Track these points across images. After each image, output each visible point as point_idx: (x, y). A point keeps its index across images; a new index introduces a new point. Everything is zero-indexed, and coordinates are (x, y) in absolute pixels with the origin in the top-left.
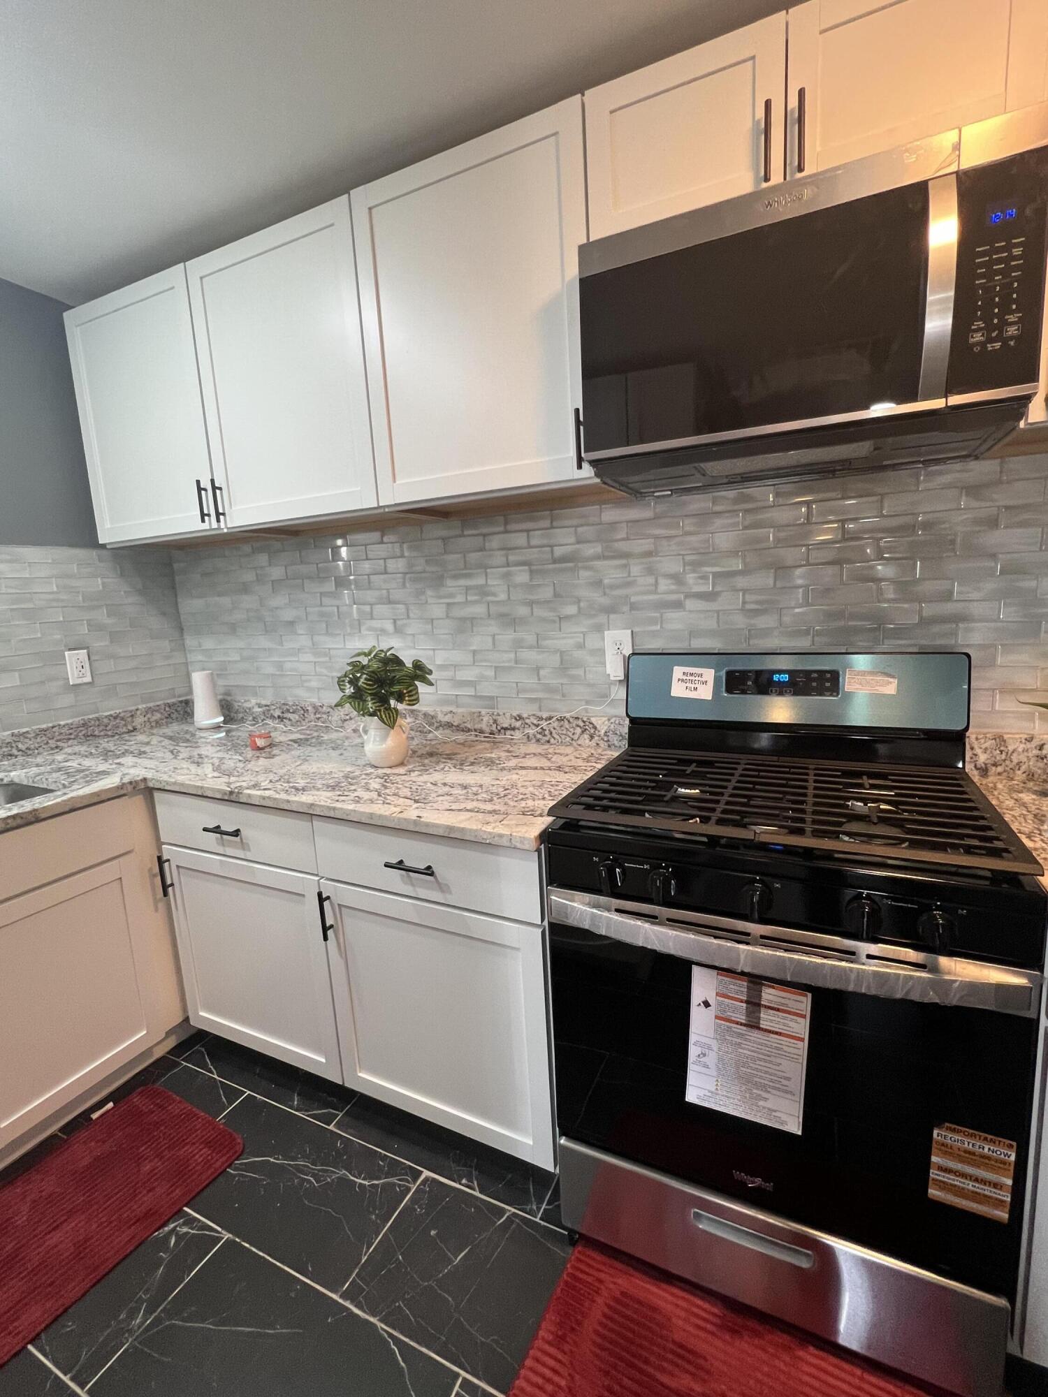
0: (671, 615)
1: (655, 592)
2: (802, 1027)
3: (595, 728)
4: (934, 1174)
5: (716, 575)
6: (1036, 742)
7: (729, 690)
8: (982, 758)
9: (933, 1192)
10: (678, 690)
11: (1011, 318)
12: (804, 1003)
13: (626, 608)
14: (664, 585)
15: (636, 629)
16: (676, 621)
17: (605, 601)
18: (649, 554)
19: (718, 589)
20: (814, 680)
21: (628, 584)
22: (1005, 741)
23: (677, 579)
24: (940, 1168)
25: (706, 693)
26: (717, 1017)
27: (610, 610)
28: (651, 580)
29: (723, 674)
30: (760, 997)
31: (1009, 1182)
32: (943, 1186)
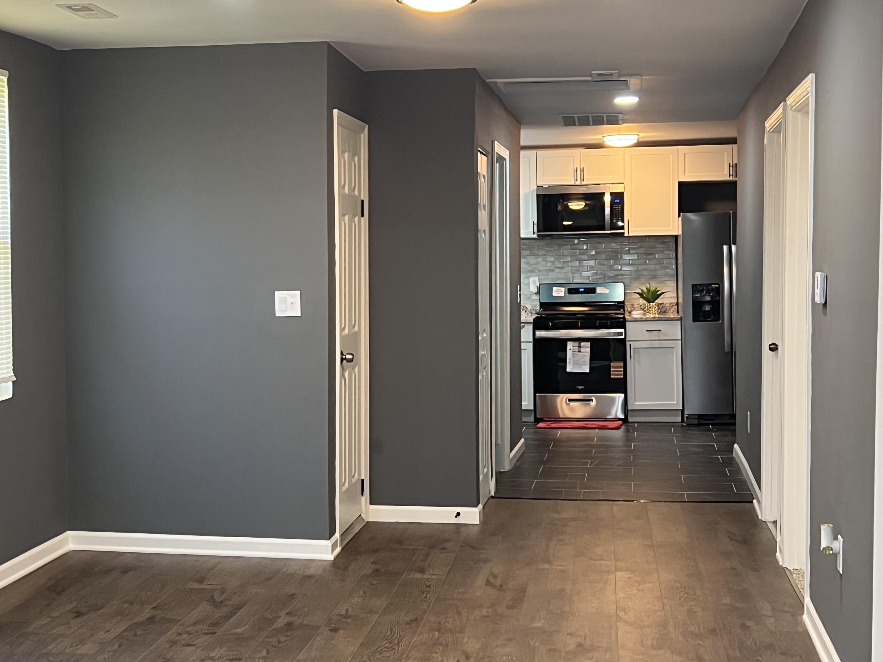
0: (551, 273)
1: (546, 266)
2: (588, 350)
3: (527, 308)
4: (612, 373)
5: (564, 262)
6: (640, 305)
7: (569, 293)
8: (629, 309)
9: (612, 377)
10: (555, 294)
11: (620, 219)
12: (588, 344)
13: (537, 271)
14: (549, 264)
15: (539, 277)
16: (552, 275)
17: (530, 269)
18: (544, 255)
19: (564, 266)
20: (590, 290)
21: (538, 264)
22: (633, 305)
23: (552, 262)
24: (613, 371)
25: (562, 294)
26: (573, 352)
27: (531, 271)
28: (545, 263)
29: (567, 290)
30: (581, 345)
31: (622, 370)
32: (614, 374)
